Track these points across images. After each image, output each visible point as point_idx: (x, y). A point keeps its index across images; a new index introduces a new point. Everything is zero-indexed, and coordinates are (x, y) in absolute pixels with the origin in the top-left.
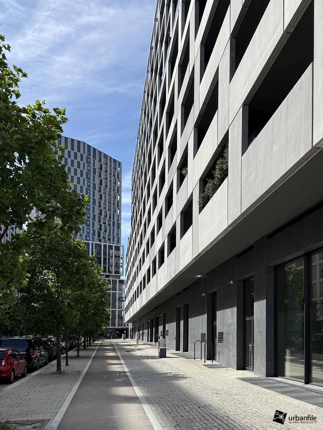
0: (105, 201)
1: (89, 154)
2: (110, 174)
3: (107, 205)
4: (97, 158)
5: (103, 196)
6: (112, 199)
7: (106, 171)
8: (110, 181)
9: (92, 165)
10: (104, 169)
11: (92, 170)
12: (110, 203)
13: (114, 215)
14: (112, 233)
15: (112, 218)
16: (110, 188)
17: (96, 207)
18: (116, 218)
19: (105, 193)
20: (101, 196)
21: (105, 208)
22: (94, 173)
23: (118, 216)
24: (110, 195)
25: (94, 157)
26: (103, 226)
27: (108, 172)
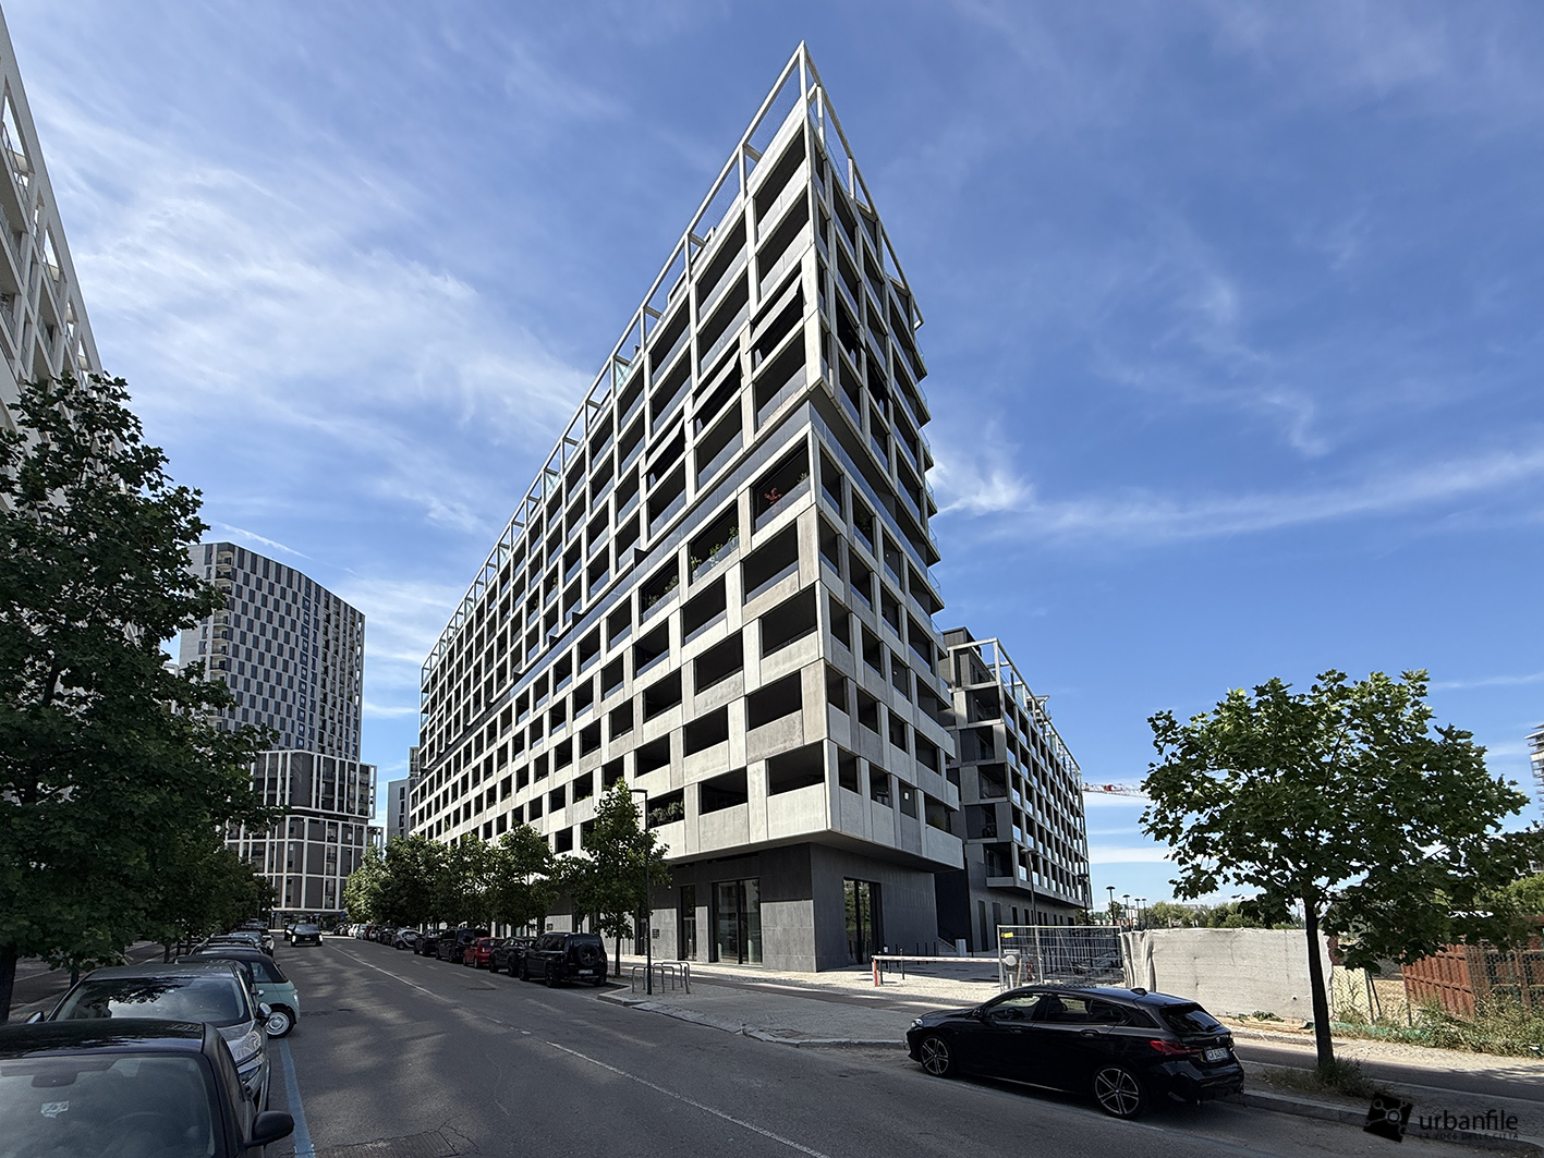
1: (308, 594)
2: (345, 632)
3: (338, 685)
4: (323, 603)
5: (331, 668)
6: (347, 677)
7: (337, 626)
8: (344, 645)
9: (312, 612)
10: (333, 623)
11: (312, 622)
12: (342, 683)
16: (344, 657)
17: (318, 688)
18: (352, 710)
19: (334, 665)
20: (326, 668)
21: (333, 691)
23: (356, 707)
24: (342, 669)
27: (341, 629)
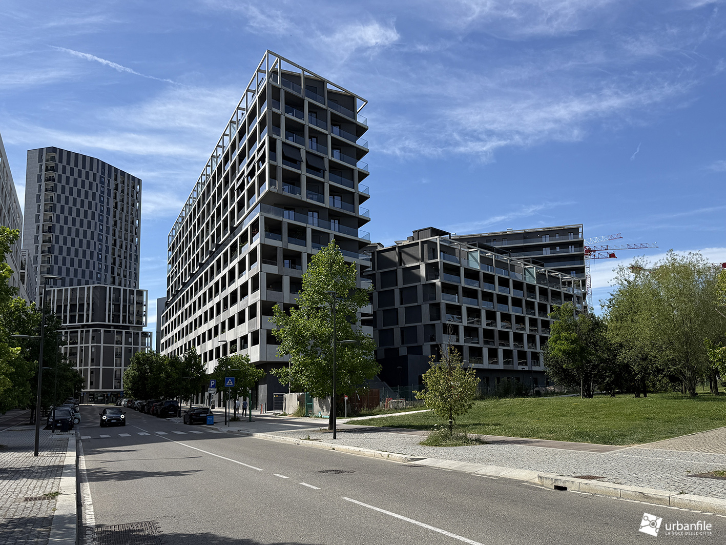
0: (121, 228)
1: (103, 173)
2: (128, 194)
3: (123, 232)
4: (113, 177)
5: (119, 222)
7: (123, 191)
8: (128, 203)
9: (106, 185)
10: (120, 189)
11: (106, 191)
12: (126, 230)
13: (131, 245)
14: (128, 267)
15: (128, 249)
16: (127, 212)
17: (110, 237)
18: (134, 248)
22: (109, 194)
23: (136, 246)
25: (110, 176)
26: (117, 259)
